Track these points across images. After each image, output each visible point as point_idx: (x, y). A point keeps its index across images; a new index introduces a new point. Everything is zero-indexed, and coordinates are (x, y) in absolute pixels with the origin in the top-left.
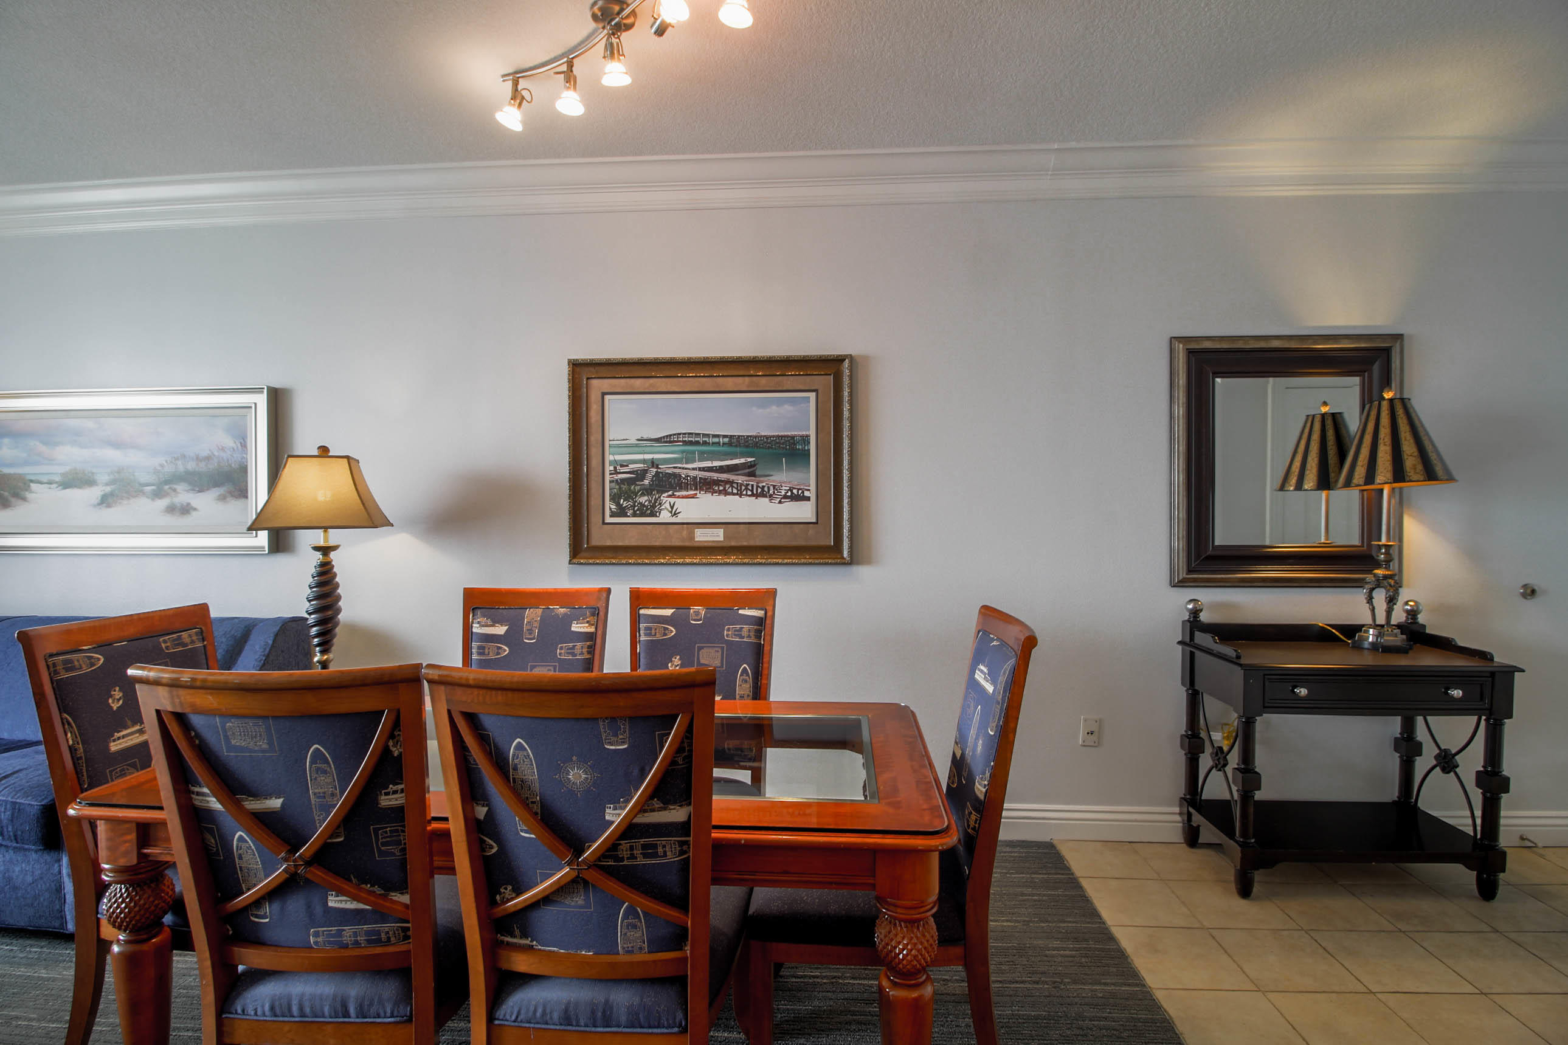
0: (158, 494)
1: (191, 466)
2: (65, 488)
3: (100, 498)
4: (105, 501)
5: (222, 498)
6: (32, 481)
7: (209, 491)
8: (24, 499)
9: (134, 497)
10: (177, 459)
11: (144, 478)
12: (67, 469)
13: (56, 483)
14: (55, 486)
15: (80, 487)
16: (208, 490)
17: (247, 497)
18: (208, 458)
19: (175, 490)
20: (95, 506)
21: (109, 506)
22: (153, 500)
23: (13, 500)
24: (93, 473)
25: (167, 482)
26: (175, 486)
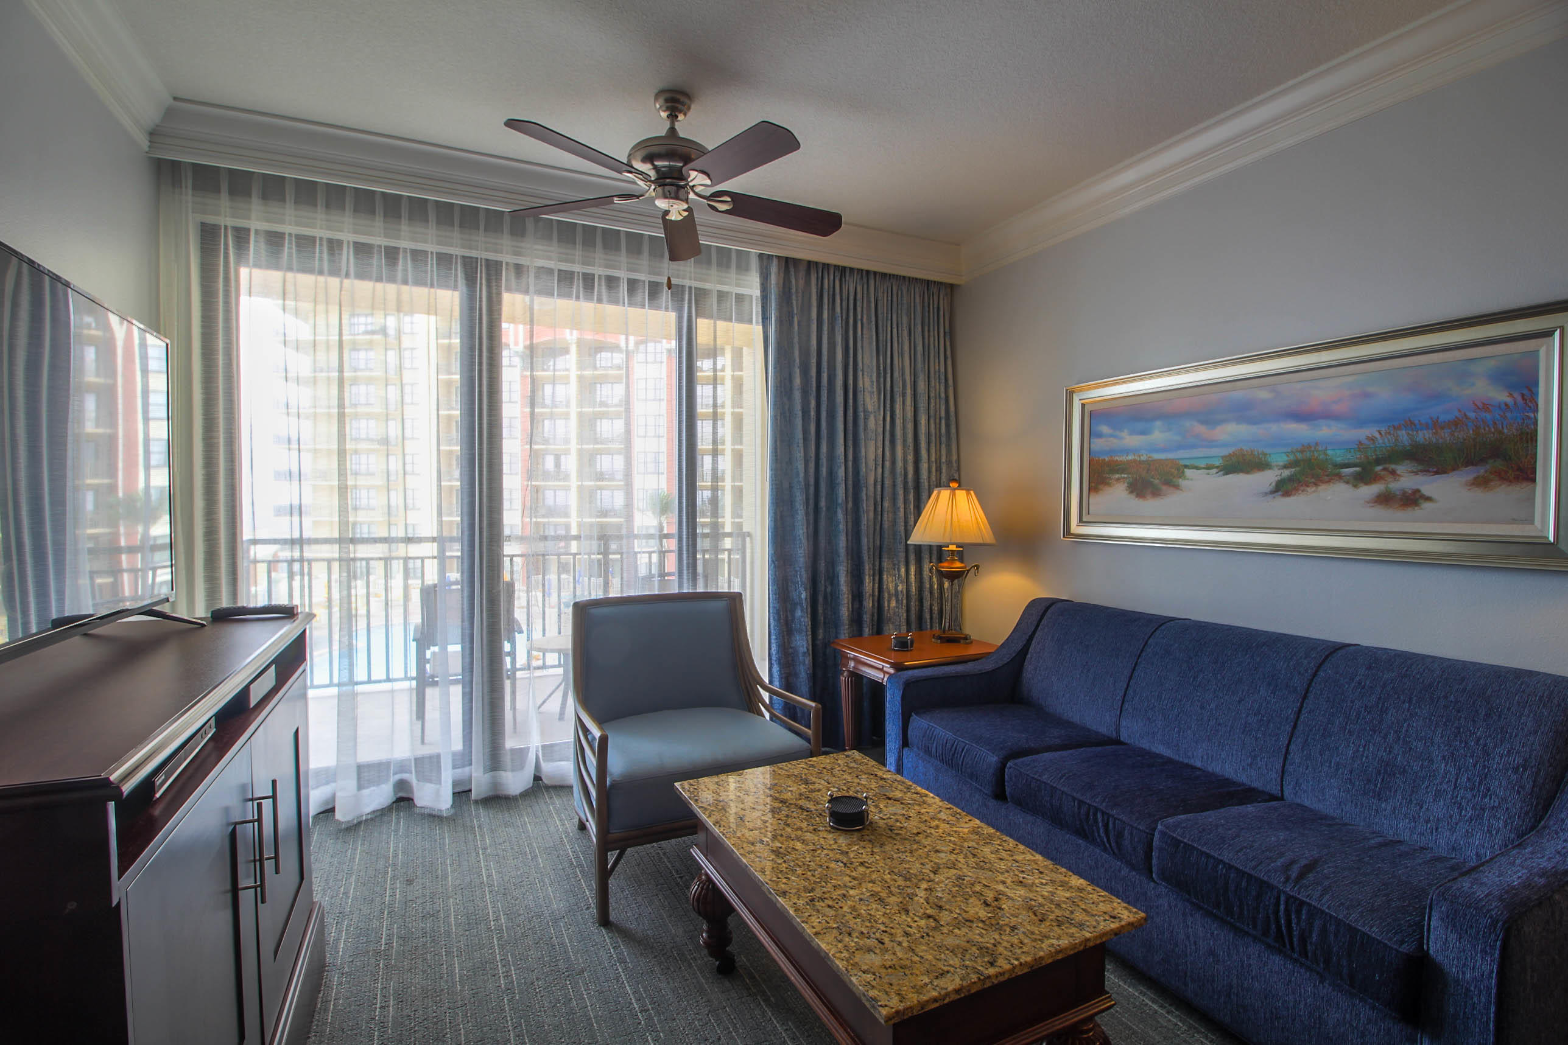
0: (1364, 476)
1: (1423, 436)
2: (1227, 474)
3: (1274, 484)
4: (1284, 488)
5: (1481, 483)
6: (1186, 466)
7: (1455, 472)
8: (1177, 487)
9: (1329, 482)
10: (1397, 428)
11: (1338, 455)
12: (1231, 450)
13: (1217, 467)
14: (1214, 471)
15: (1247, 472)
16: (1454, 470)
17: (1534, 480)
18: (1456, 423)
19: (1393, 473)
20: (1266, 494)
21: (1287, 494)
22: (1355, 486)
23: (1164, 488)
24: (1265, 455)
25: (1378, 462)
26: (1393, 466)
